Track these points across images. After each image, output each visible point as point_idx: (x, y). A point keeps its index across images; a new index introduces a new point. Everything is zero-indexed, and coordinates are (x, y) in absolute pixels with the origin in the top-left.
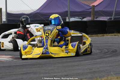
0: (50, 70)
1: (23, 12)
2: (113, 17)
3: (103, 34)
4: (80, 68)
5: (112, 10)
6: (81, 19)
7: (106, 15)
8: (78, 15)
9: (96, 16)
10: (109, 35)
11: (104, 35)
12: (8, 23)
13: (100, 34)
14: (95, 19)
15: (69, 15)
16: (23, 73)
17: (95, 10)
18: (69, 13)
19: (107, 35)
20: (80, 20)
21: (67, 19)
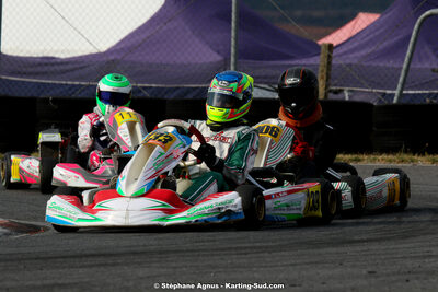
2: (397, 92)
3: (356, 153)
5: (396, 66)
7: (373, 82)
9: (335, 85)
10: (380, 157)
11: (361, 157)
13: (347, 153)
14: (332, 96)
17: (334, 62)
18: (233, 67)
19: (372, 157)
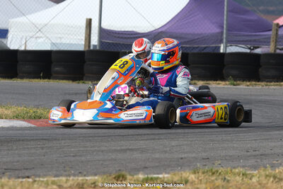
0: (173, 146)
1: (134, 30)
4: (235, 145)
6: (250, 48)
8: (243, 41)
12: (102, 50)
14: (278, 51)
15: (224, 40)
16: (119, 148)
18: (225, 36)
20: (248, 51)
21: (222, 48)
